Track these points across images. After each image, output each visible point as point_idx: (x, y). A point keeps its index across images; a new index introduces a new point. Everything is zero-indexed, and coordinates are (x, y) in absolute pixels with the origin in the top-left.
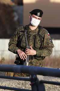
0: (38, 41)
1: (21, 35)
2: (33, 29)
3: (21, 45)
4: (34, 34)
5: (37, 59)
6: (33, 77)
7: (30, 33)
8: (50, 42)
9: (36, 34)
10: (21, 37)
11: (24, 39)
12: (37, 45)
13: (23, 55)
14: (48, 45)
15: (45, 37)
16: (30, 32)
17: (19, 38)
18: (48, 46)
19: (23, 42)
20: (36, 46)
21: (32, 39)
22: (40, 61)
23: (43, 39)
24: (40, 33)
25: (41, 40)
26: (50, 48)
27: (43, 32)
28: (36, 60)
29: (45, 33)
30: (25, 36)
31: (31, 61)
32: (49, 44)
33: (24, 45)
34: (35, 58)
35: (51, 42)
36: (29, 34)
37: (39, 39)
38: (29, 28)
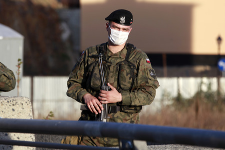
0: (127, 75)
1: (91, 64)
2: (115, 50)
3: (92, 84)
4: (118, 61)
5: (125, 112)
6: (127, 146)
7: (110, 59)
8: (150, 77)
9: (123, 60)
10: (91, 68)
11: (96, 71)
12: (124, 83)
13: (96, 105)
14: (147, 82)
15: (140, 67)
16: (110, 57)
17: (86, 70)
18: (147, 85)
19: (95, 77)
20: (122, 86)
21: (113, 72)
22: (131, 116)
23: (136, 71)
24: (130, 59)
25: (132, 73)
26: (151, 89)
27: (137, 57)
28: (123, 114)
29: (141, 59)
30: (99, 66)
31: (113, 115)
32: (149, 81)
33: (98, 83)
34: (121, 111)
35: (152, 76)
36: (107, 62)
37: (128, 70)
38: (107, 49)
